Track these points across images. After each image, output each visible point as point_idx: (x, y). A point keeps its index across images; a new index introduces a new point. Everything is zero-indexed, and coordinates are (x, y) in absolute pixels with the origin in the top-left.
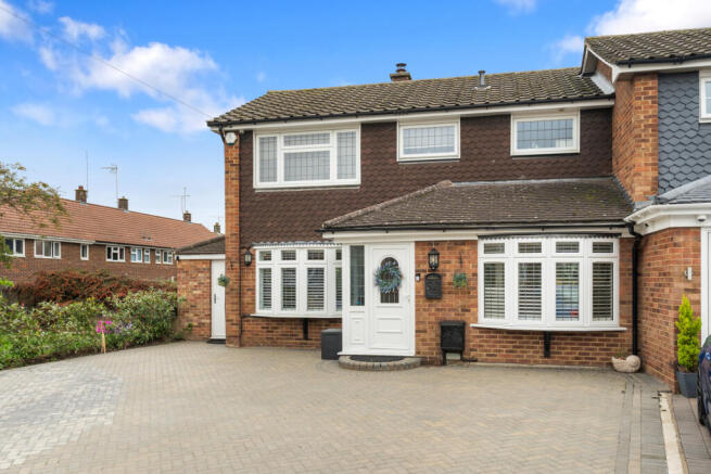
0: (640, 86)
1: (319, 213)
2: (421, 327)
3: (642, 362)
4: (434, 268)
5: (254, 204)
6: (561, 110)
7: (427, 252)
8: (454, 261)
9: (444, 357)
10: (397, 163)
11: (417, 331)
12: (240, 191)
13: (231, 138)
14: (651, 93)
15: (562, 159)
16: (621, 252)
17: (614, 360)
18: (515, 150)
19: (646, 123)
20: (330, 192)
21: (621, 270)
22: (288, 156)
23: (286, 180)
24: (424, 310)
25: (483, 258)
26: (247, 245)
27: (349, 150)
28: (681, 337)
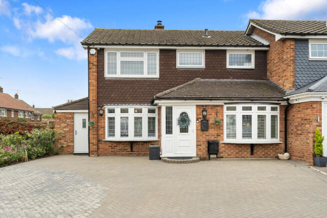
0: (288, 43)
1: (138, 90)
2: (199, 143)
3: (290, 155)
4: (204, 117)
5: (105, 85)
6: (248, 50)
7: (201, 110)
8: (213, 114)
9: (209, 156)
10: (176, 69)
11: (197, 145)
12: (98, 78)
13: (93, 51)
14: (292, 47)
15: (247, 71)
16: (280, 111)
17: (279, 155)
18: (228, 66)
19: (290, 59)
20: (144, 81)
21: (280, 118)
22: (122, 62)
23: (121, 74)
24: (200, 136)
25: (226, 113)
26: (101, 106)
27: (153, 61)
28: (316, 144)
